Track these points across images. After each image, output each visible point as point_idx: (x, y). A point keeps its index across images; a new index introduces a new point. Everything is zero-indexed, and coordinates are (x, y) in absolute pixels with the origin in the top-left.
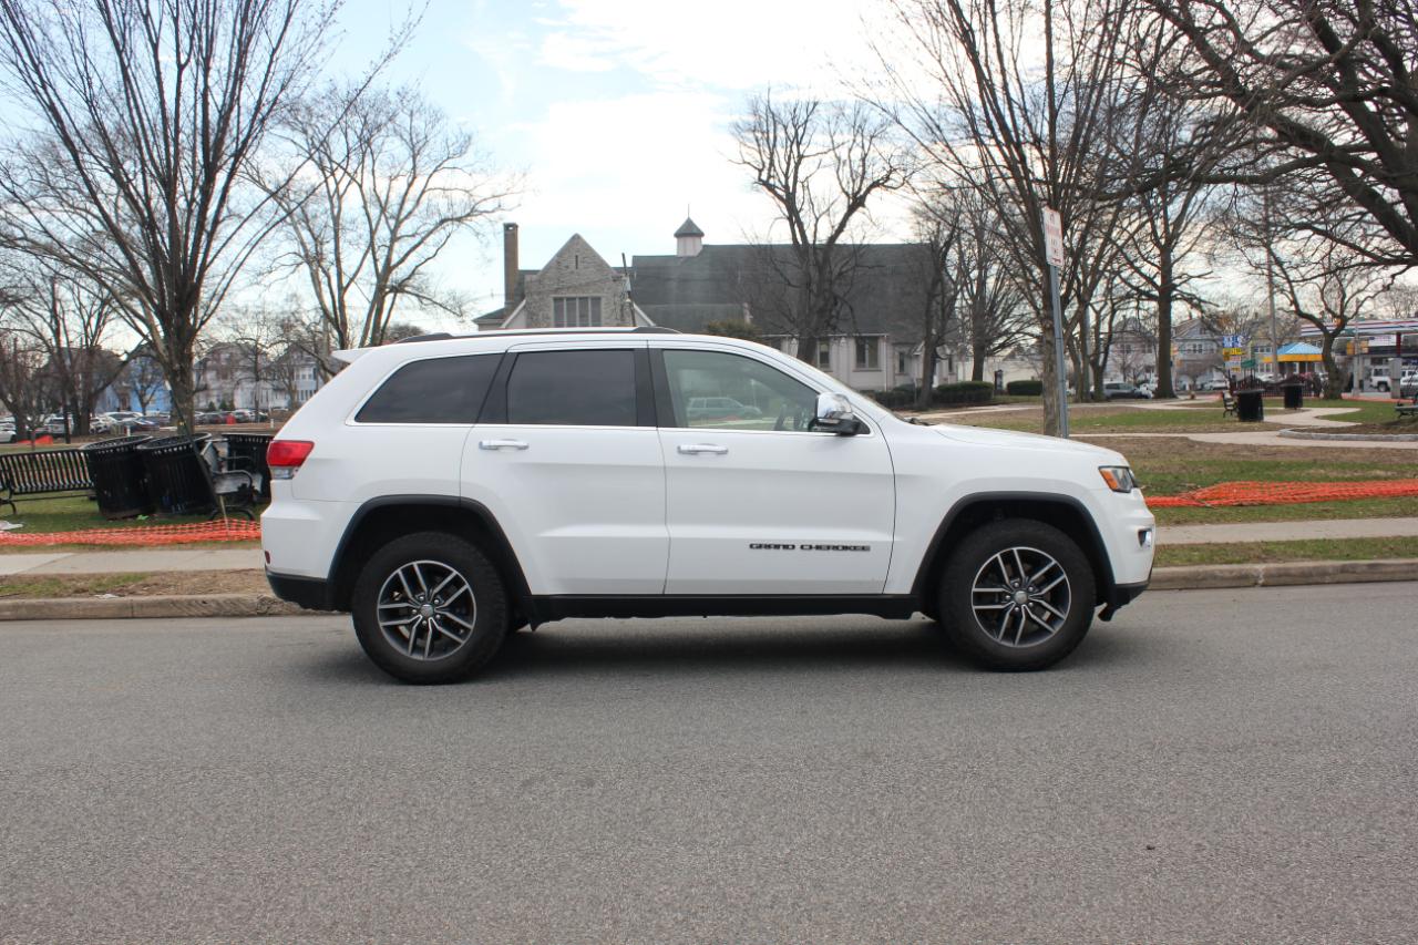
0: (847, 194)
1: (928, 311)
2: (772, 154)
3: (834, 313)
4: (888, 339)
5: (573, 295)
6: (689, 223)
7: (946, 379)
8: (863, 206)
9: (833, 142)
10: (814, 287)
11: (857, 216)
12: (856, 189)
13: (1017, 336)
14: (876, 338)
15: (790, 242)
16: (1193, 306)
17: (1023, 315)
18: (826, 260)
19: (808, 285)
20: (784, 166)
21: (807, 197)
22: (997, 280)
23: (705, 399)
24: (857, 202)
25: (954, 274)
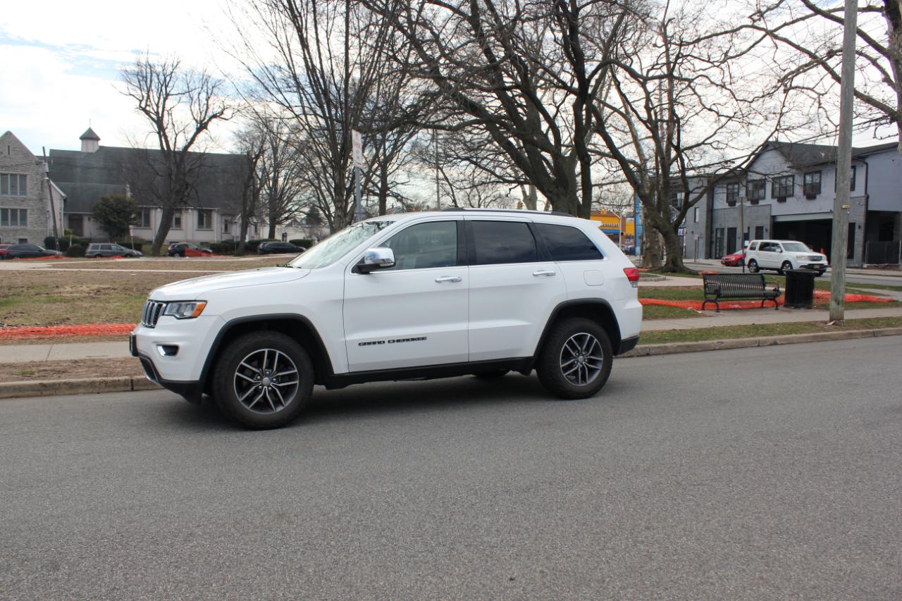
0: (196, 121)
1: (245, 195)
2: (148, 91)
3: (186, 194)
4: (218, 212)
5: (6, 172)
6: (90, 131)
7: (253, 237)
8: (206, 129)
9: (188, 87)
10: (173, 177)
11: (202, 135)
12: (202, 119)
13: (296, 213)
14: (211, 211)
15: (159, 148)
16: (398, 200)
17: (299, 201)
18: (182, 161)
19: (170, 175)
20: (156, 100)
21: (170, 121)
22: (285, 179)
23: (100, 244)
24: (202, 126)
25: (260, 174)
